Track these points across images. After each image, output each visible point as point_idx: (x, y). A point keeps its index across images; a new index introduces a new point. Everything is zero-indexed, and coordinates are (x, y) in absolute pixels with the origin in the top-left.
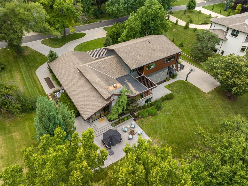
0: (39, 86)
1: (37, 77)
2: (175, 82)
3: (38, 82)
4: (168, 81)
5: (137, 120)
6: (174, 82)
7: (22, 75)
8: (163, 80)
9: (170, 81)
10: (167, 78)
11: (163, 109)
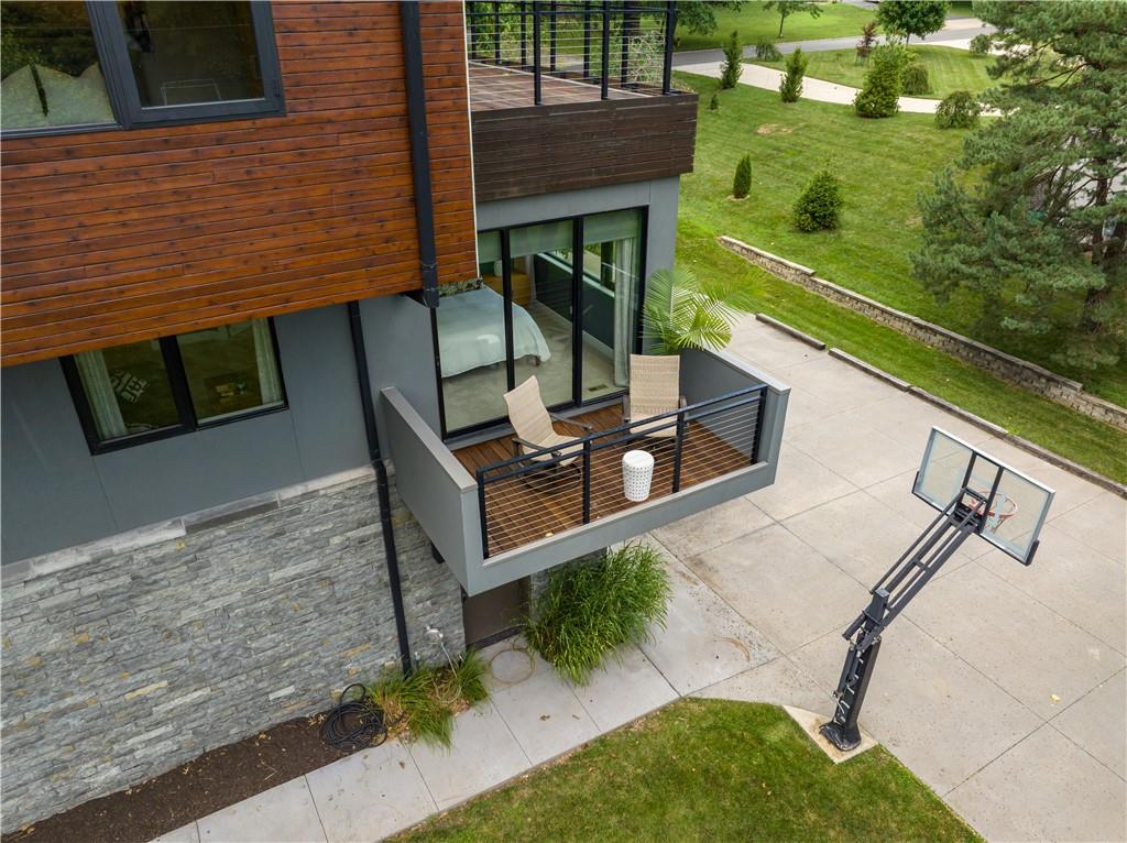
8: (287, 699)
9: (465, 723)
10: (407, 665)
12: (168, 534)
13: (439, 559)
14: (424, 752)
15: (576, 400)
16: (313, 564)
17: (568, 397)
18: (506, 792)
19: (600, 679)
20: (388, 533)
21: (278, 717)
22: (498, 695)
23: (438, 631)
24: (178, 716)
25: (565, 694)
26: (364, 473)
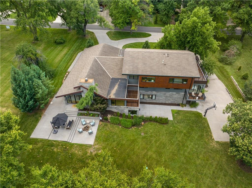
0: (69, 64)
1: (76, 56)
2: (190, 111)
3: (72, 60)
4: (182, 106)
5: (103, 122)
6: (187, 111)
7: (68, 51)
8: (176, 102)
9: (184, 107)
10: (182, 103)
11: (141, 128)
12: (175, 93)
13: (186, 98)
14: (182, 107)
15: (197, 93)
16: (180, 96)
17: (196, 93)
18: (185, 111)
19: (192, 108)
20: (184, 96)
21: (175, 103)
22: (186, 107)
23: (185, 102)
24: (171, 101)
25: (190, 108)
26: (184, 93)
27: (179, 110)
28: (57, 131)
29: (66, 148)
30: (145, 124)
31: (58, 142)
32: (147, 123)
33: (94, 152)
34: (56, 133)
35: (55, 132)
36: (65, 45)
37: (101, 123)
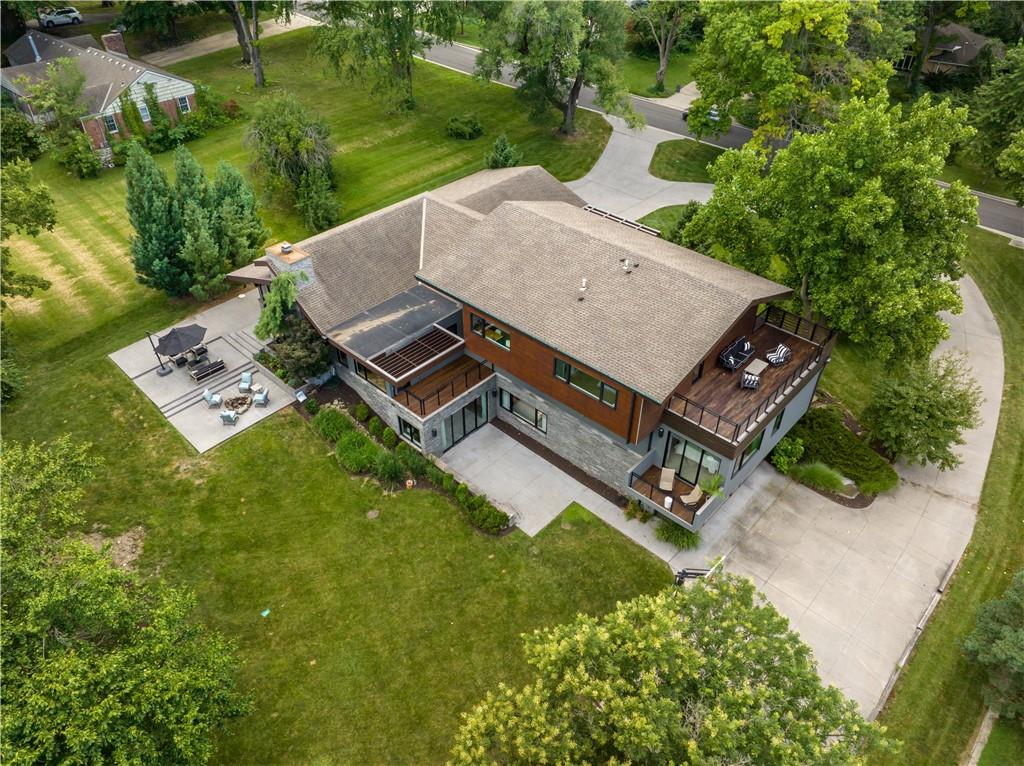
2: (640, 547)
5: (297, 411)
6: (629, 540)
9: (635, 522)
11: (389, 496)
19: (662, 543)
27: (600, 520)
28: (171, 371)
29: (142, 422)
30: (415, 491)
31: (142, 399)
32: (424, 491)
33: (182, 473)
34: (162, 375)
35: (163, 372)
36: (469, 144)
37: (290, 411)
